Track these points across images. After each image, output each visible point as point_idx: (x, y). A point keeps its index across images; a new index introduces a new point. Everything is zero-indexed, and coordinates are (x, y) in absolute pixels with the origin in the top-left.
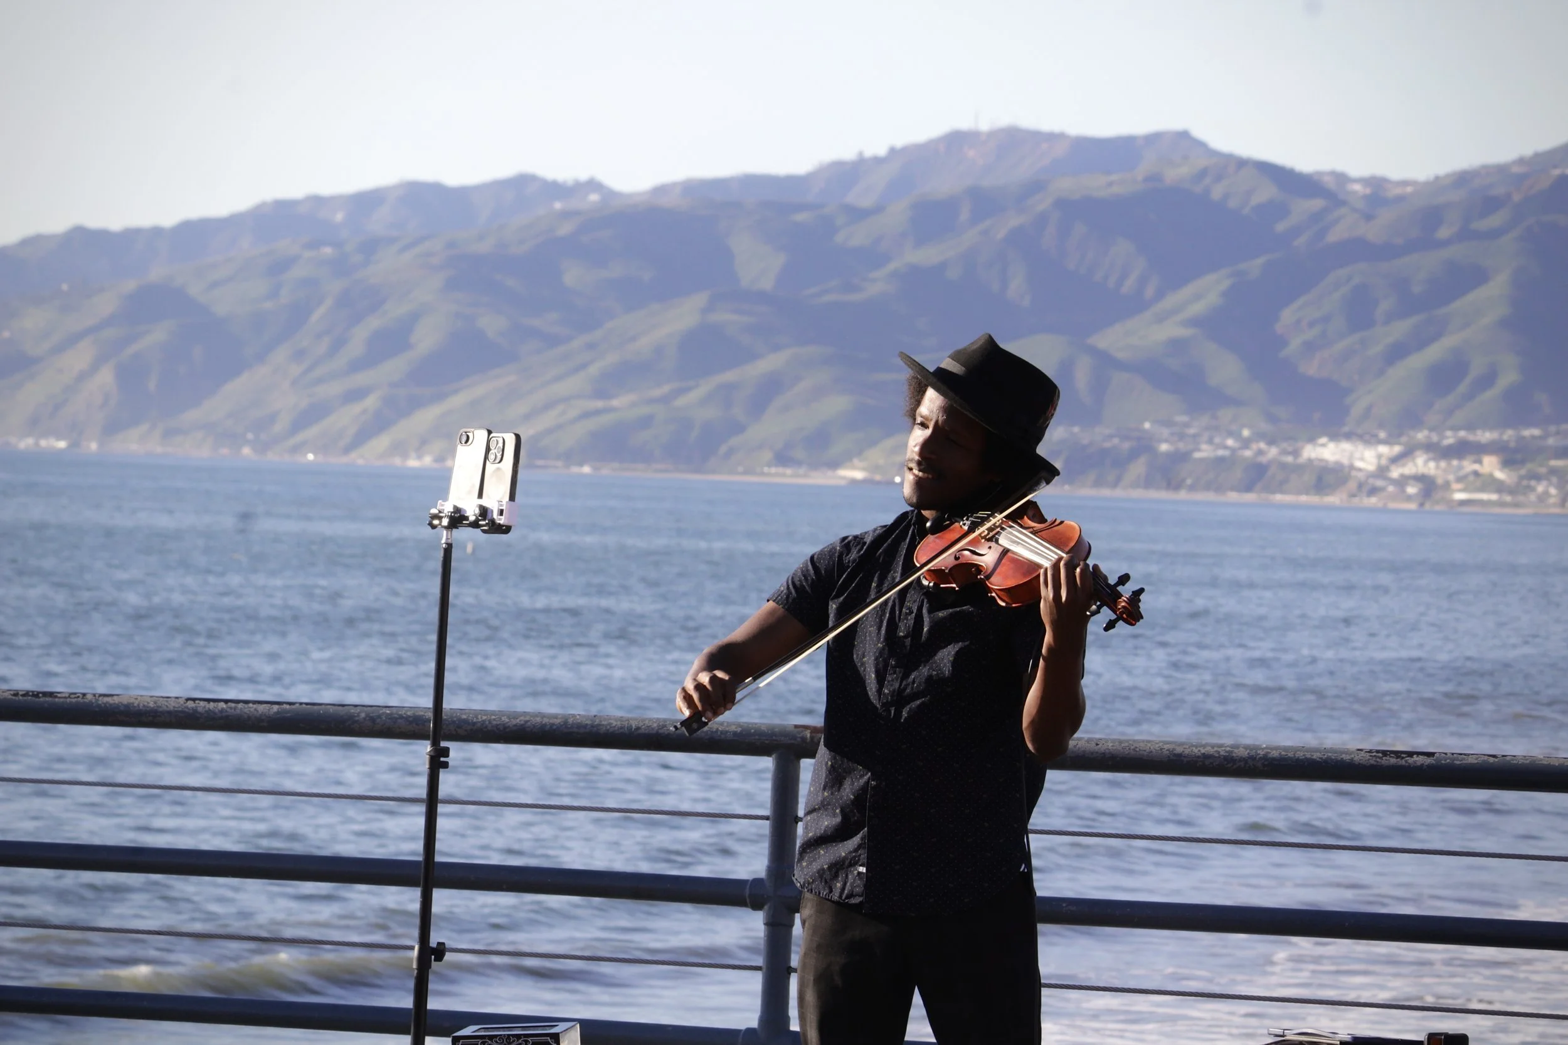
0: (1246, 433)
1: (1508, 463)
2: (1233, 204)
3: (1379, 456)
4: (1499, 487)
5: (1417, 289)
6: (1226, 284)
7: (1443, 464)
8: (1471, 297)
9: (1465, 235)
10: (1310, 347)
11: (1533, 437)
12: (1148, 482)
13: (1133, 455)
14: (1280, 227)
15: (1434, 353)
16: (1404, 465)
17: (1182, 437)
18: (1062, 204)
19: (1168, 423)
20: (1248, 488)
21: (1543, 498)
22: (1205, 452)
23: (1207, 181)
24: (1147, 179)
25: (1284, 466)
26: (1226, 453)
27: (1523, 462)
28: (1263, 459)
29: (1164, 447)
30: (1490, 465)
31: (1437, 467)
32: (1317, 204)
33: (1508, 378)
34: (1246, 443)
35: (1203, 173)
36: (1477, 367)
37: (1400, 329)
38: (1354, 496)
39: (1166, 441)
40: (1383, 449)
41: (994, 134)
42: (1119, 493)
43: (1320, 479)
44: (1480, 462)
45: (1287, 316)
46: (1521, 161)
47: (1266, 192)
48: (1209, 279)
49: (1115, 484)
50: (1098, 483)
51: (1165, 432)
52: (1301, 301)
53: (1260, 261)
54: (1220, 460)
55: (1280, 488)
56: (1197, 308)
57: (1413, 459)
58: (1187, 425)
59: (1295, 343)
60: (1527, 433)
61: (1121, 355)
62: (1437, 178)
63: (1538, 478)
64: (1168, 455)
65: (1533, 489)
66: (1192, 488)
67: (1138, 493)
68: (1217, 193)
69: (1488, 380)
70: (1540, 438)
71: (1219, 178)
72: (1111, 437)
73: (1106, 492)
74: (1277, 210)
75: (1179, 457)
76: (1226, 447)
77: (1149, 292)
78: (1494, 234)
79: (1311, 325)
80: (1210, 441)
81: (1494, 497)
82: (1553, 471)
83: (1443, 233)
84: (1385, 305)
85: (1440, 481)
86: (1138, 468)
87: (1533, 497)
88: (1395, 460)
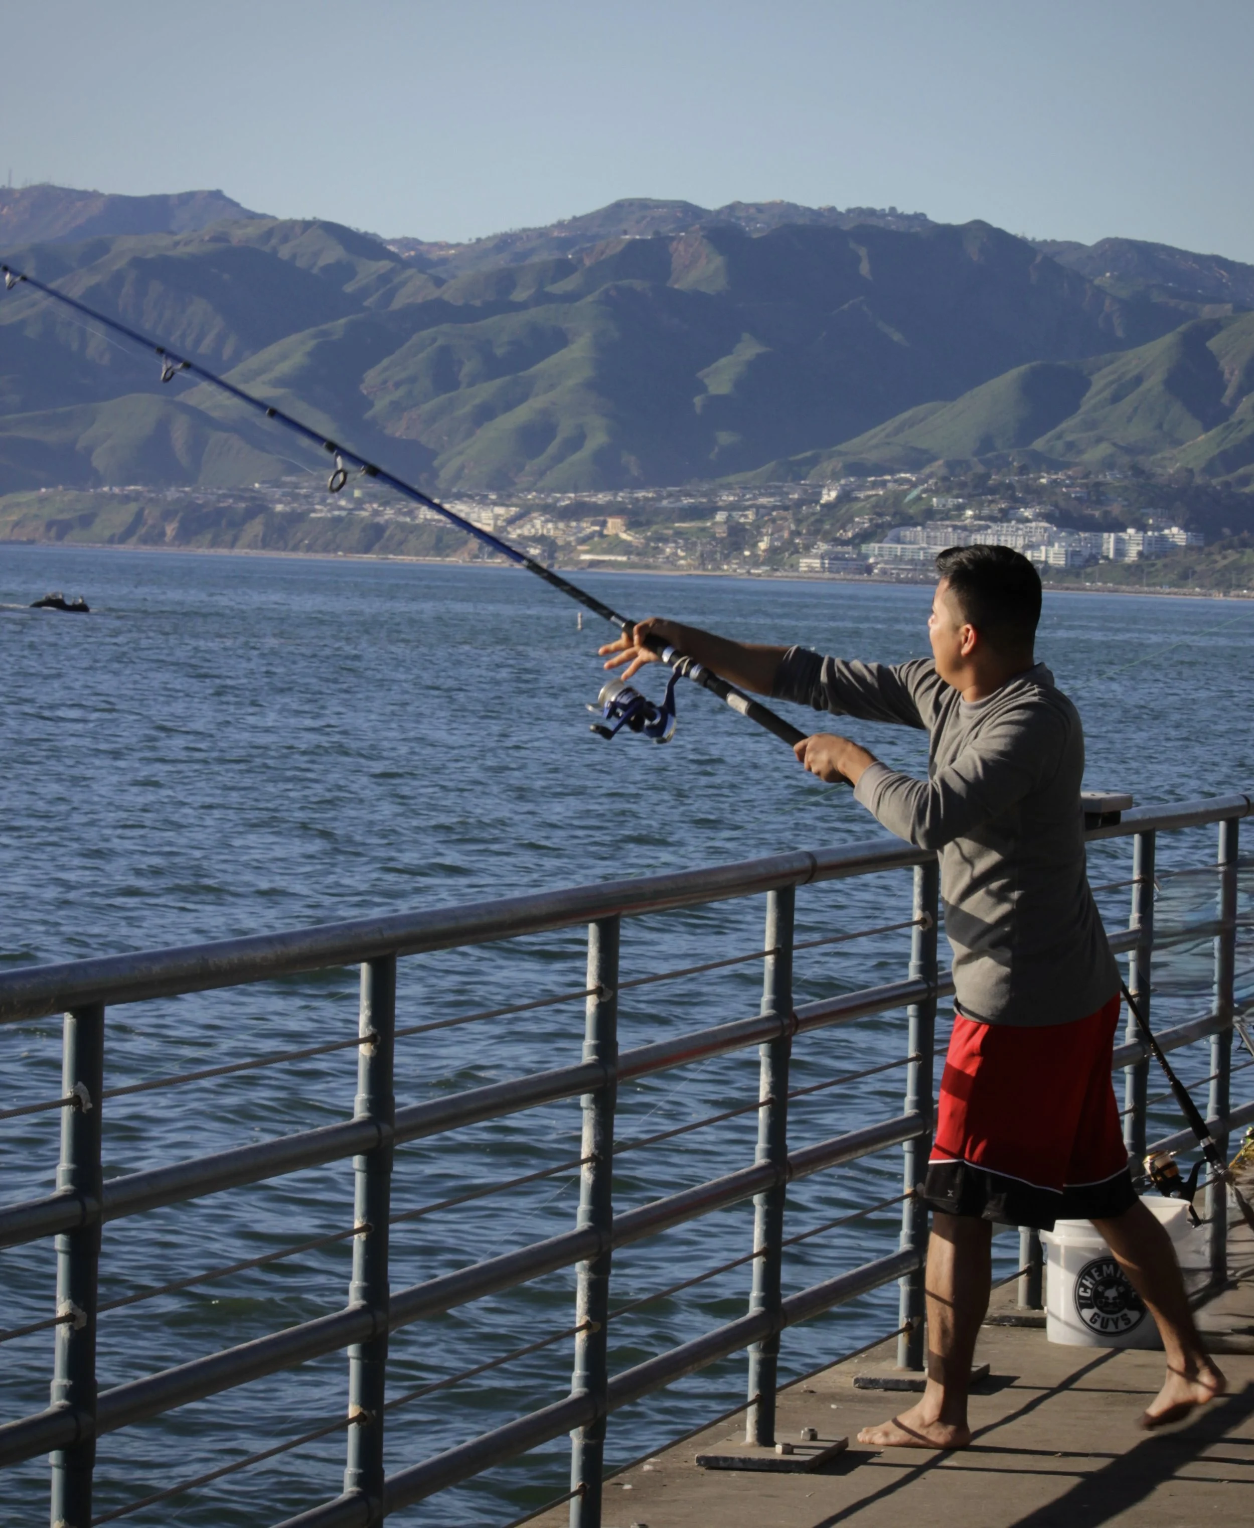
0: (357, 493)
1: (633, 525)
2: (300, 263)
3: (496, 517)
4: (627, 548)
5: (499, 352)
6: (311, 344)
7: (561, 525)
8: (554, 359)
9: (542, 298)
10: (397, 408)
11: (646, 499)
12: (265, 544)
13: (250, 514)
14: (349, 288)
15: (522, 414)
16: (521, 527)
17: (295, 497)
18: (138, 262)
19: (277, 484)
20: (367, 550)
21: (672, 561)
22: (320, 512)
23: (274, 241)
24: (215, 239)
25: (402, 526)
26: (343, 513)
27: (649, 523)
28: (381, 520)
29: (279, 508)
30: (615, 526)
31: (556, 528)
32: (384, 265)
33: (597, 439)
34: (359, 504)
35: (270, 233)
36: (566, 429)
37: (486, 391)
38: (477, 557)
39: (280, 502)
40: (499, 510)
41: (27, 192)
42: (239, 552)
43: (439, 540)
44: (604, 524)
45: (372, 377)
46: (560, 225)
47: (334, 253)
48: (293, 338)
49: (233, 545)
50: (214, 544)
51: (278, 493)
52: (385, 362)
53: (342, 321)
54: (338, 520)
55: (399, 548)
56: (284, 368)
57: (531, 520)
58: (296, 486)
59: (381, 405)
60: (640, 494)
61: (215, 414)
62: (479, 240)
63: (665, 540)
64: (283, 515)
65: (662, 551)
66: (309, 548)
67: (254, 553)
68: (284, 252)
69: (576, 442)
70: (653, 499)
71: (285, 239)
72: (225, 496)
73: (223, 552)
74: (345, 271)
75: (296, 518)
76: (341, 508)
77: (227, 352)
78: (571, 297)
79: (397, 385)
80: (323, 501)
81: (624, 559)
82: (679, 533)
83: (519, 295)
84: (468, 368)
85: (560, 542)
86: (256, 527)
87: (661, 559)
88: (511, 521)
